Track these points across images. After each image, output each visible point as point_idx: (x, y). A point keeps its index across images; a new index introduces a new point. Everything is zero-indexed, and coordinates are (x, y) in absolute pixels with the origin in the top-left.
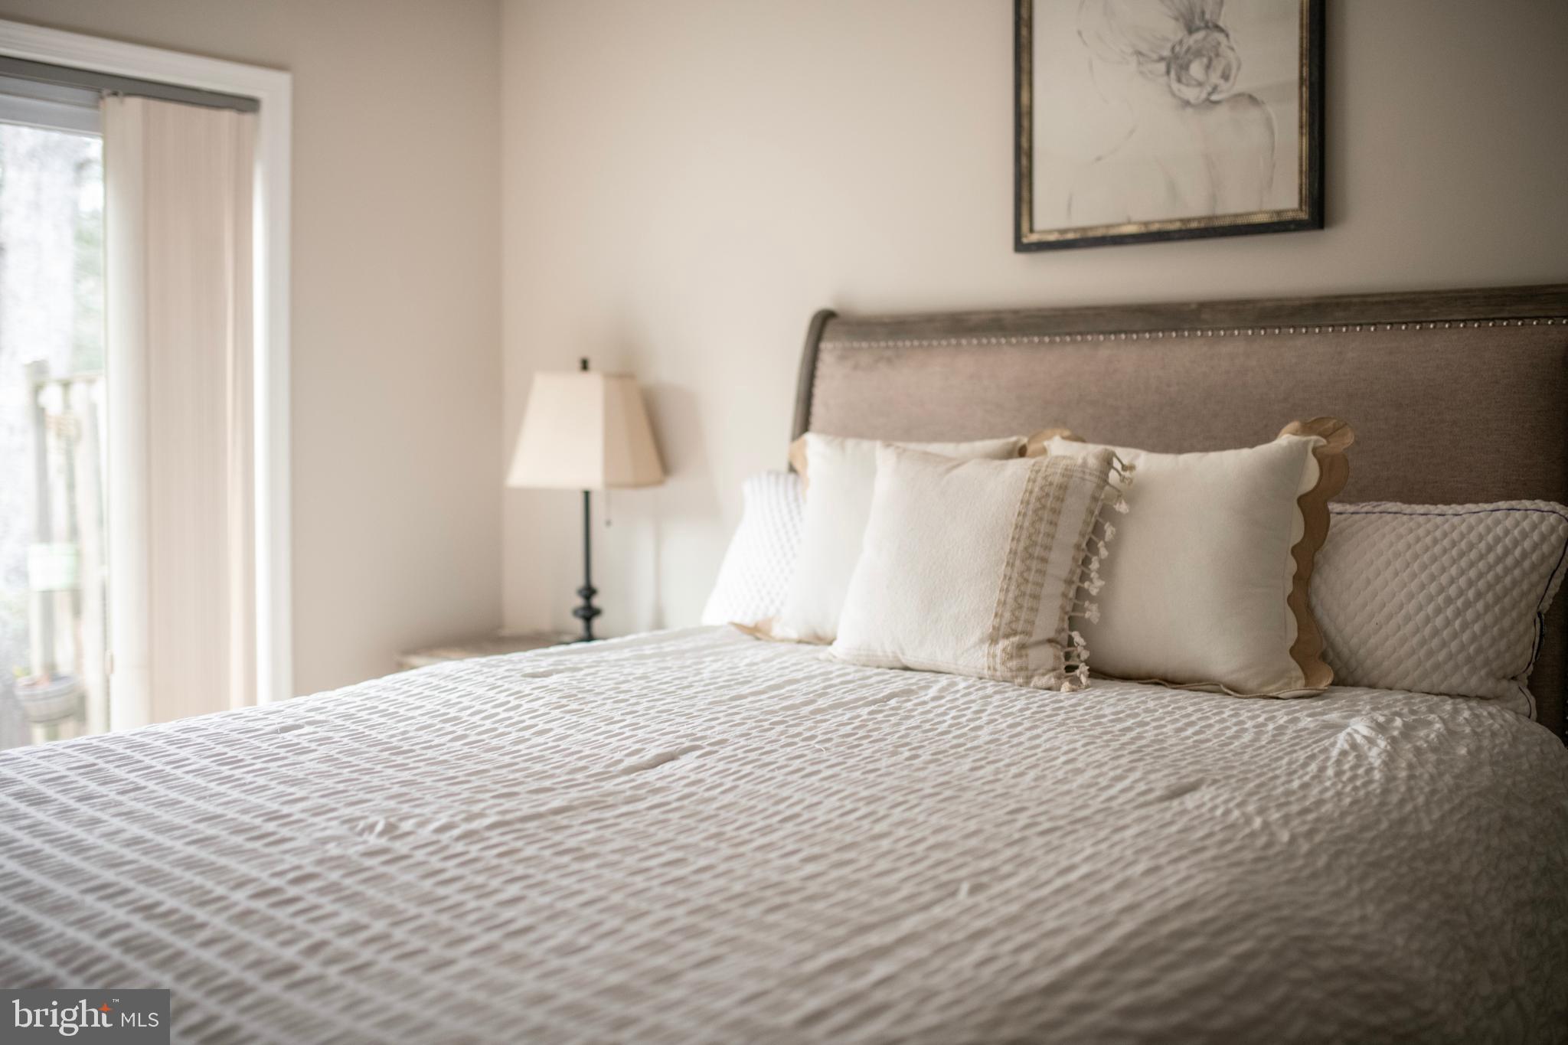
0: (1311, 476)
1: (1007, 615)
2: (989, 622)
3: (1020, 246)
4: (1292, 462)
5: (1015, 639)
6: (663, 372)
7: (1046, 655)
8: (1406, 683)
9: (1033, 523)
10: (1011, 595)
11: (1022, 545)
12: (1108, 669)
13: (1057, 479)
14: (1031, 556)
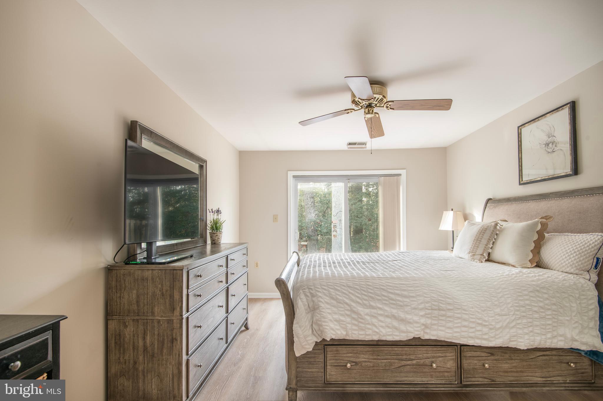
0: (539, 227)
1: (472, 249)
2: (469, 250)
3: (520, 184)
4: (536, 224)
5: (472, 254)
6: (468, 211)
7: (479, 257)
8: (557, 269)
9: (479, 235)
10: (473, 246)
11: (476, 238)
12: (495, 261)
13: (485, 227)
14: (478, 240)
